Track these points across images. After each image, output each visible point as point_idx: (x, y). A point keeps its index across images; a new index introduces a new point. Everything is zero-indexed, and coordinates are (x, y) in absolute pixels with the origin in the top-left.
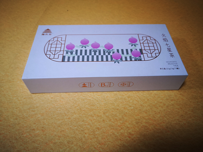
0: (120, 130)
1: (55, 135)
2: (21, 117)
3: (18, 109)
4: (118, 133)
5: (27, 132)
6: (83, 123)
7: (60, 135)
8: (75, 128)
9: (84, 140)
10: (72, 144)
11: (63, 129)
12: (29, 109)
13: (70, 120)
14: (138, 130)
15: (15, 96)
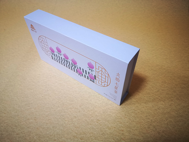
0: (91, 118)
1: (44, 123)
2: (20, 110)
3: (18, 105)
4: (89, 120)
5: (24, 121)
6: (64, 113)
7: (47, 122)
8: (59, 117)
9: (64, 125)
10: (56, 128)
11: (50, 118)
12: (26, 105)
13: (55, 112)
14: (104, 117)
15: (16, 96)
